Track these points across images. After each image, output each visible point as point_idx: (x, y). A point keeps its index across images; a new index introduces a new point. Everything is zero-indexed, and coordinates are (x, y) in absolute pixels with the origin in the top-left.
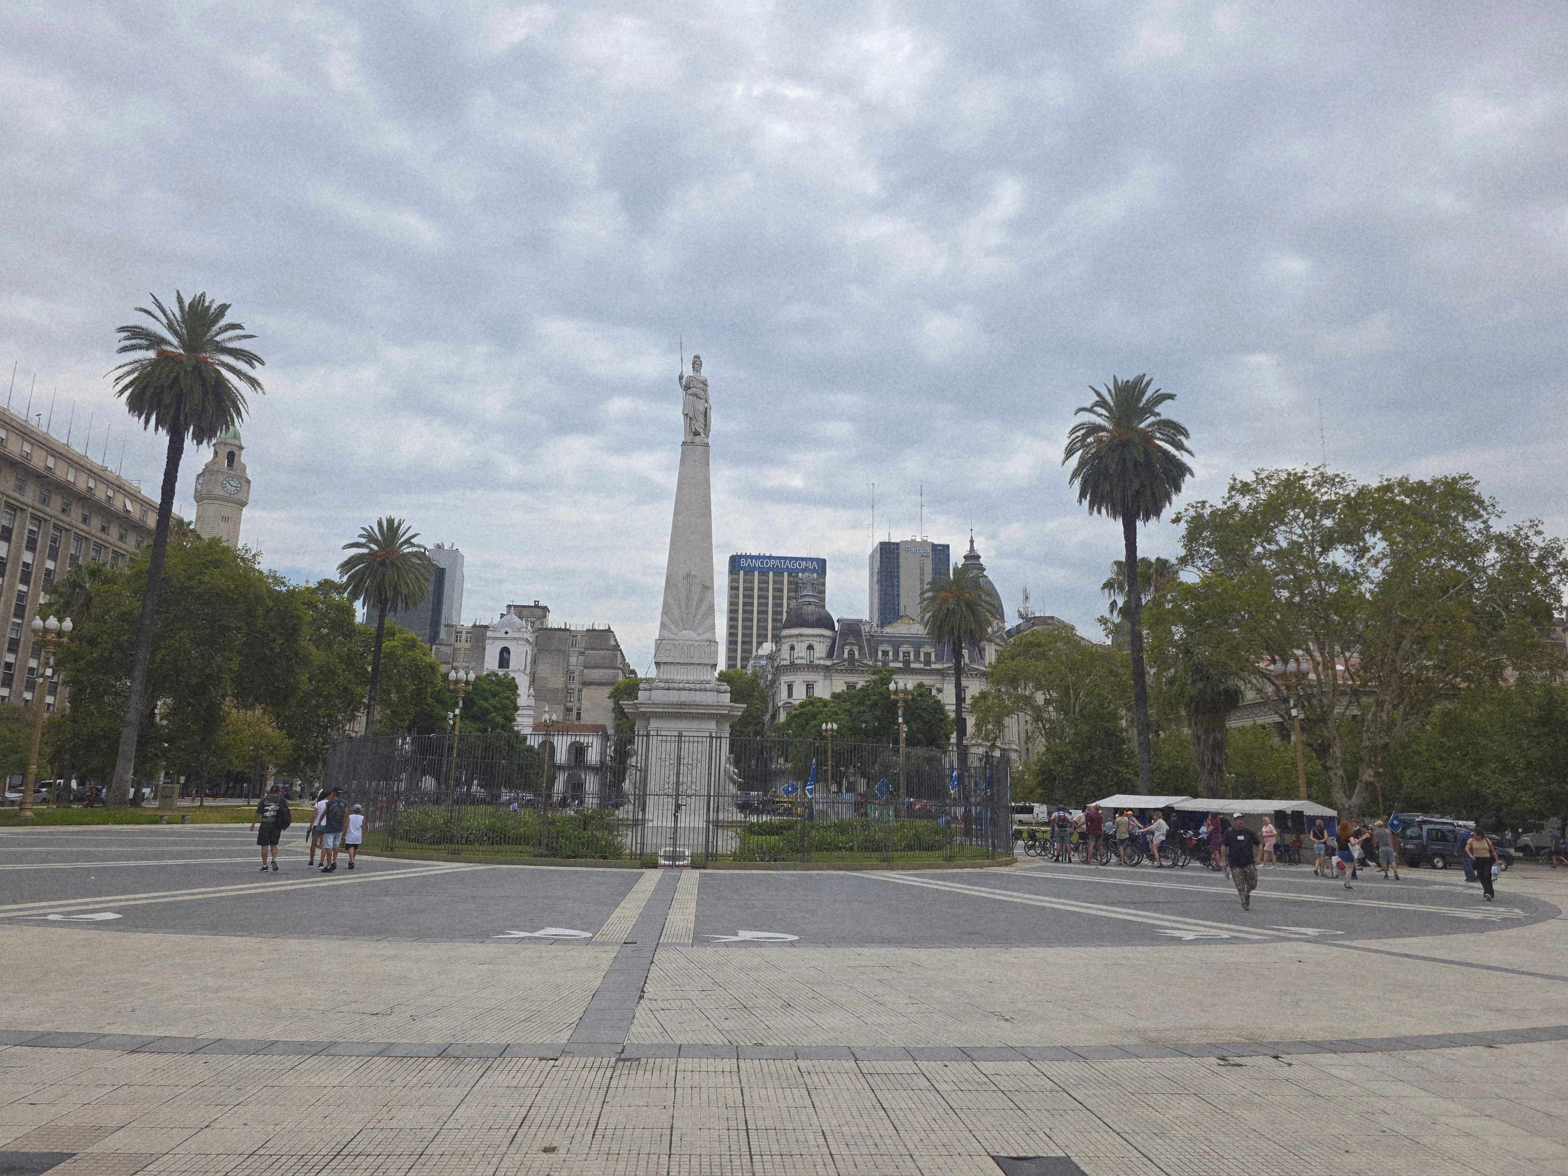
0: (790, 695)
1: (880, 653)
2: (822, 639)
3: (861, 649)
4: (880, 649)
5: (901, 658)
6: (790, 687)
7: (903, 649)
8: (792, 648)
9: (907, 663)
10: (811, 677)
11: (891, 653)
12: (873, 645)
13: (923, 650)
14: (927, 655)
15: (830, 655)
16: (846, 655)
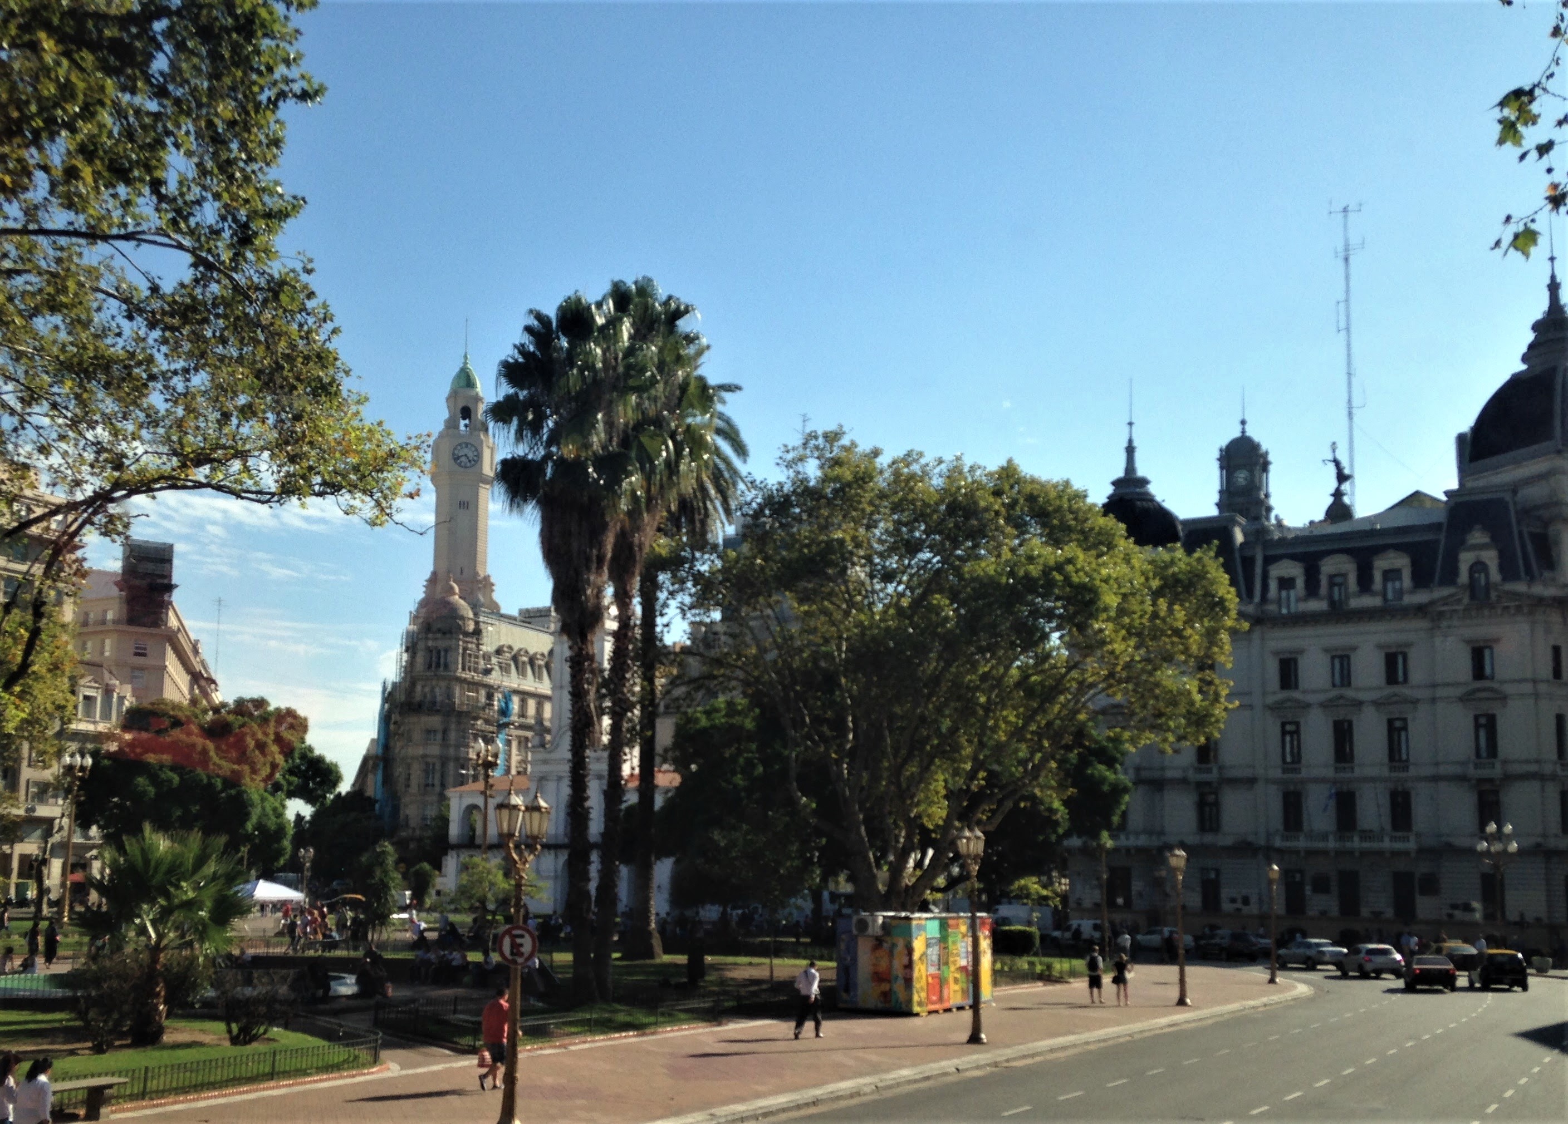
5: (1323, 590)
7: (1328, 566)
11: (1300, 583)
13: (1382, 566)
14: (1392, 575)
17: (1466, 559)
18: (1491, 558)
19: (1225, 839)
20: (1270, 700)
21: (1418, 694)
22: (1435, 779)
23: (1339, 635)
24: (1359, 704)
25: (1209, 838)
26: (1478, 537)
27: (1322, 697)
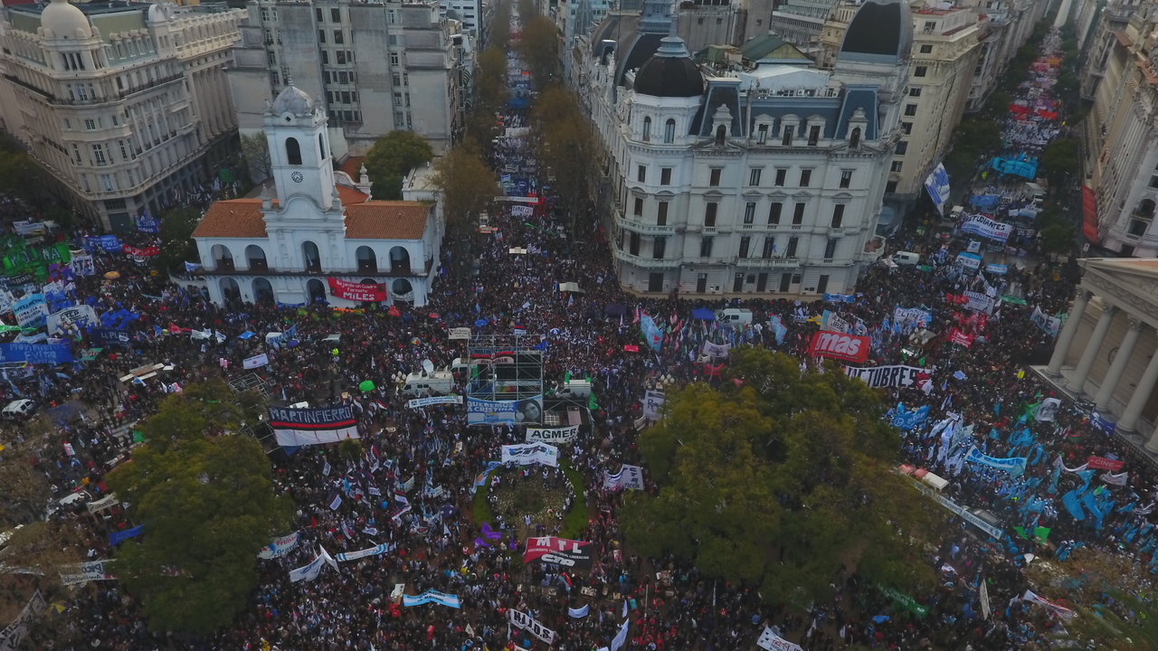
0: (642, 177)
1: (757, 128)
2: (686, 112)
3: (734, 123)
4: (758, 122)
5: (781, 134)
6: (642, 170)
7: (786, 120)
8: (648, 120)
9: (787, 139)
10: (667, 161)
11: (770, 129)
12: (749, 118)
13: (811, 123)
14: (816, 129)
15: (694, 130)
16: (714, 132)
17: (852, 126)
18: (863, 127)
19: (712, 261)
20: (745, 191)
21: (812, 192)
22: (812, 233)
23: (782, 161)
24: (786, 196)
25: (705, 260)
26: (859, 114)
27: (769, 191)
